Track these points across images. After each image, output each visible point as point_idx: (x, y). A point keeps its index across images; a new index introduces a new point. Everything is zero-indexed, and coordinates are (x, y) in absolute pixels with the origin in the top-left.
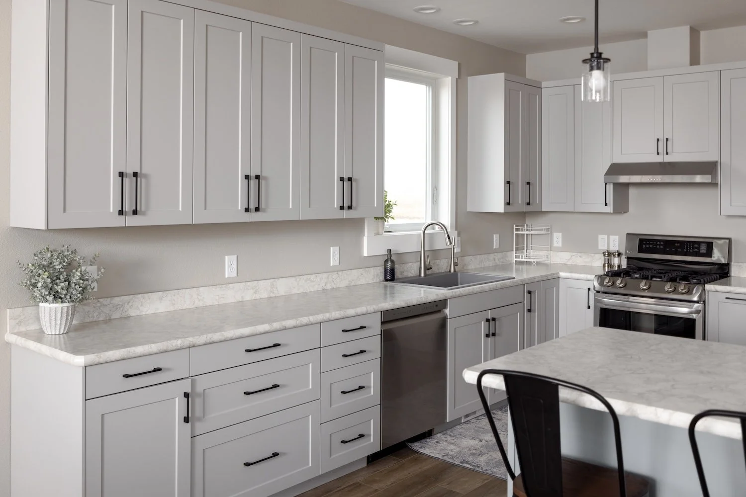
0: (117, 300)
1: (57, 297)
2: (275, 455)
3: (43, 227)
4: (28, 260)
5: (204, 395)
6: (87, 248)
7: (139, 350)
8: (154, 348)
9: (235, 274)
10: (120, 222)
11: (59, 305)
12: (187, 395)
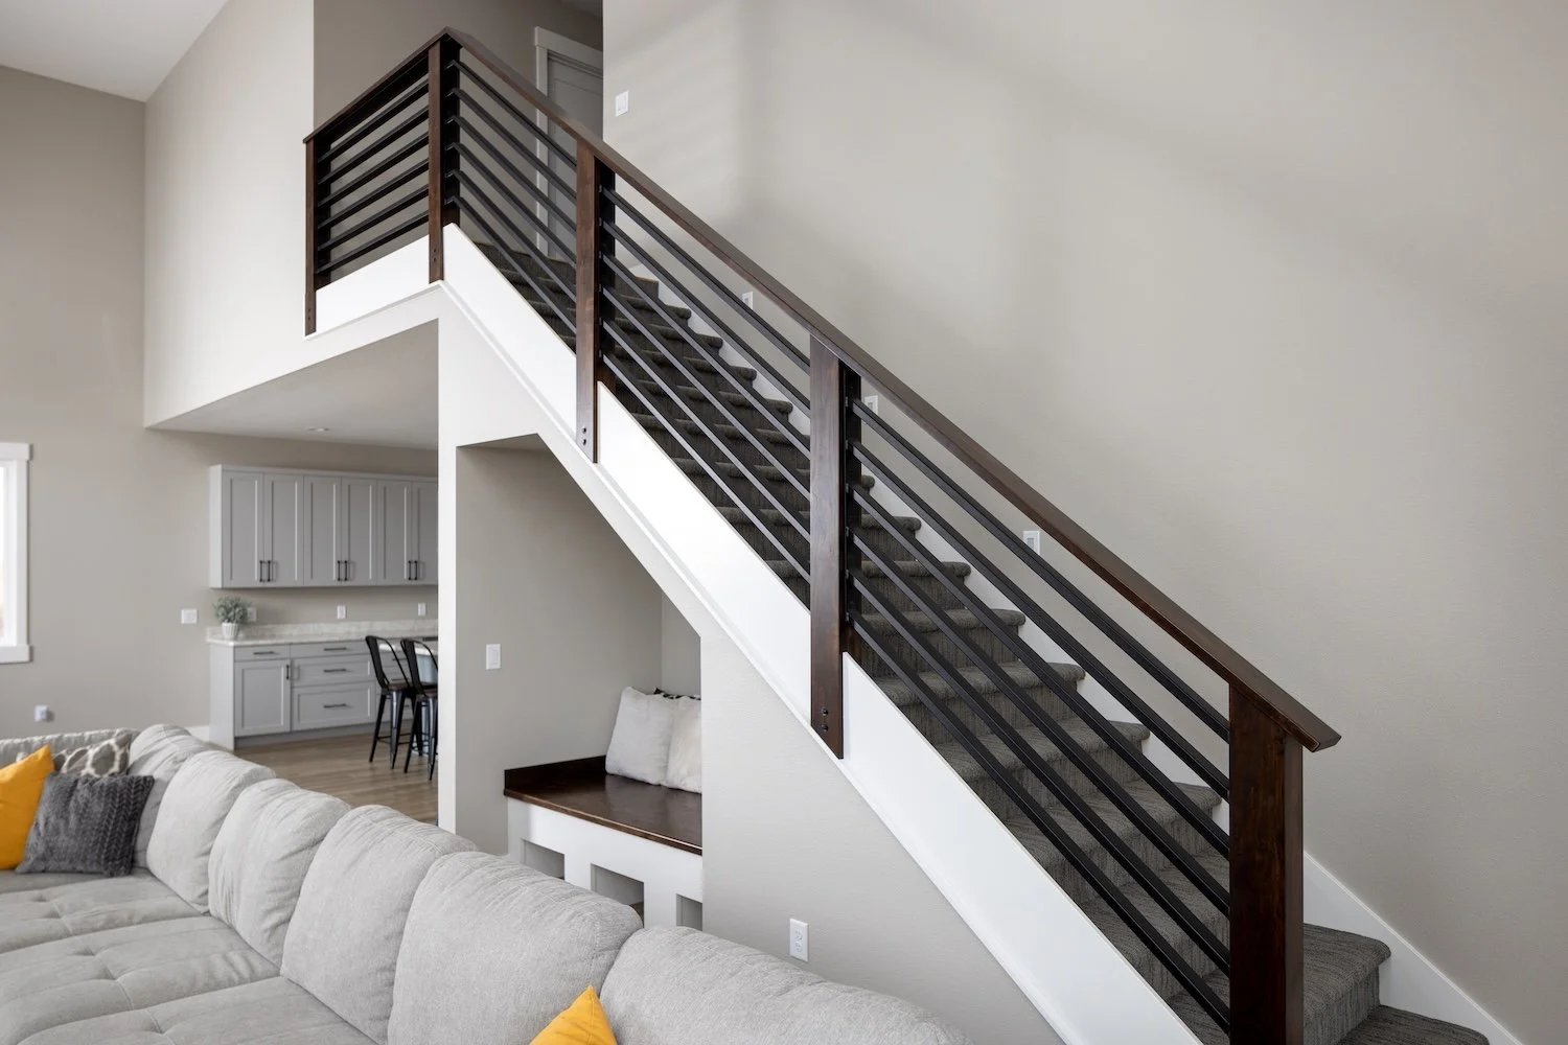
0: (269, 626)
1: (229, 620)
2: (344, 705)
3: (220, 586)
4: (217, 604)
5: (299, 668)
6: (245, 598)
7: (261, 642)
8: (269, 642)
9: (344, 616)
10: (261, 585)
11: (230, 624)
12: (288, 667)
